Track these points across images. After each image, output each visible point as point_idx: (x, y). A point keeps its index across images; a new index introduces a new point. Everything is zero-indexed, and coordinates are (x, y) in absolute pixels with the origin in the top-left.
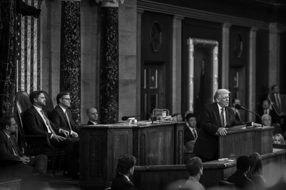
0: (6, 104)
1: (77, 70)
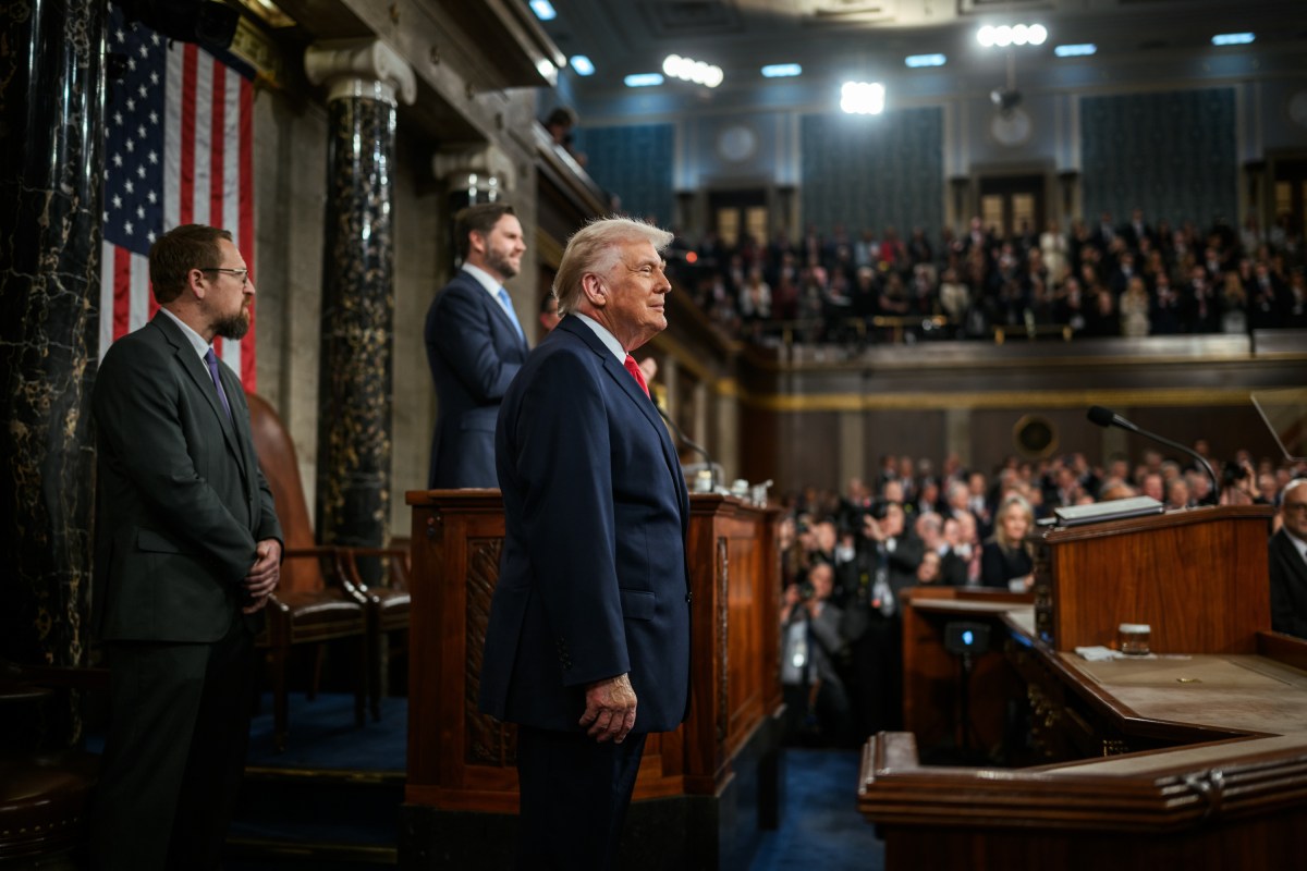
0: (35, 389)
1: (381, 337)
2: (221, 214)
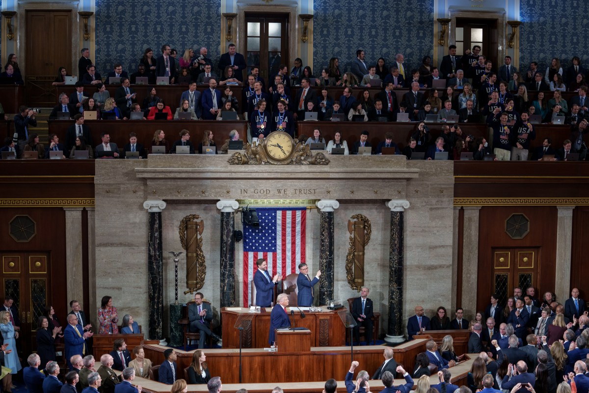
1: (324, 261)
2: (295, 239)
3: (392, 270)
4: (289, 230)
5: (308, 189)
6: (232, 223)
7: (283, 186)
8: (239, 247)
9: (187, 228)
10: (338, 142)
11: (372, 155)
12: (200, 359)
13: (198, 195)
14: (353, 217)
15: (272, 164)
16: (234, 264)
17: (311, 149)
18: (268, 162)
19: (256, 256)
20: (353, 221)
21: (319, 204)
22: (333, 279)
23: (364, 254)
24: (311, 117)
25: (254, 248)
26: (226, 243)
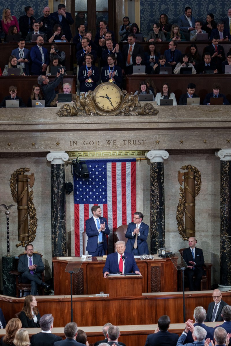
1: (155, 211)
2: (125, 190)
3: (223, 220)
4: (119, 182)
5: (137, 139)
6: (62, 174)
7: (112, 137)
8: (70, 199)
9: (17, 181)
10: (166, 95)
11: (201, 106)
12: (31, 303)
13: (28, 148)
14: (183, 168)
15: (101, 115)
16: (65, 215)
17: (139, 101)
18: (97, 113)
19: (87, 208)
20: (183, 172)
21: (148, 155)
22: (164, 229)
23: (194, 205)
24: (139, 70)
25: (84, 200)
26: (57, 195)
